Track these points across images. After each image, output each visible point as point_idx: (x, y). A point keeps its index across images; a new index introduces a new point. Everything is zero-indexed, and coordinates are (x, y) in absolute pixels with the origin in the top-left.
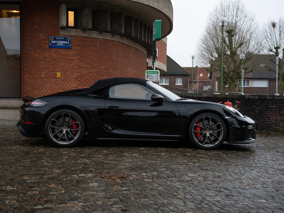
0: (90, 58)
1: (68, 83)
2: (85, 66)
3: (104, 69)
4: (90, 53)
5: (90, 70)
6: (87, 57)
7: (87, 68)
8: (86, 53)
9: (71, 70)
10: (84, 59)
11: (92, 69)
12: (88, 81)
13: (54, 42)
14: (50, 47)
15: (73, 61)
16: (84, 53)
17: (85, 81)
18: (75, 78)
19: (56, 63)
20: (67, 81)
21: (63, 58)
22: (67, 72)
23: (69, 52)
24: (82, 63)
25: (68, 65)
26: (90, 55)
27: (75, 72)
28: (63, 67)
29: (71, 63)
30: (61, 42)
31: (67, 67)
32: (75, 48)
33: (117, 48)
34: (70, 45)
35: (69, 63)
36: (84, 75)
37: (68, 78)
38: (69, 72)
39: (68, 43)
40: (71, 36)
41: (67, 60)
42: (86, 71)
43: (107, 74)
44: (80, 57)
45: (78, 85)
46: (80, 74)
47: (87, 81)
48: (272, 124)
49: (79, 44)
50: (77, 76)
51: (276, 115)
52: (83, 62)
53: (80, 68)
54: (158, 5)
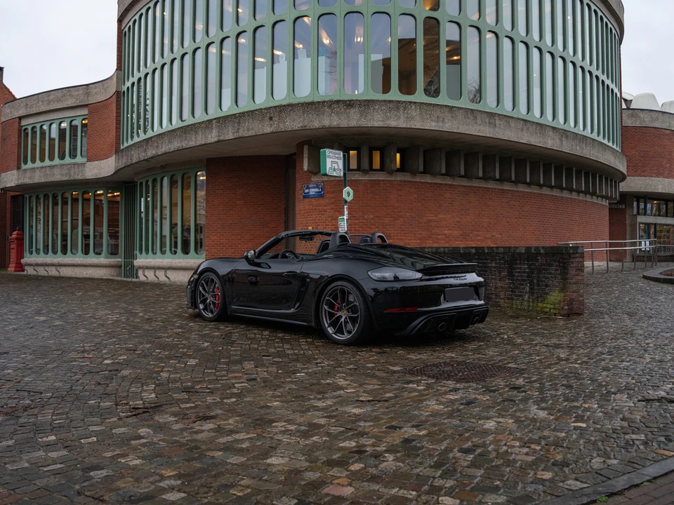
3: (372, 219)
9: (323, 222)
13: (306, 191)
14: (304, 197)
15: (326, 212)
16: (340, 200)
19: (309, 215)
21: (315, 209)
22: (318, 225)
23: (322, 202)
24: (337, 214)
25: (320, 217)
27: (329, 225)
28: (315, 220)
29: (324, 214)
30: (313, 190)
31: (318, 220)
32: (328, 195)
33: (400, 190)
34: (323, 193)
35: (322, 214)
38: (322, 225)
39: (320, 190)
40: (323, 182)
41: (320, 212)
44: (335, 205)
46: (335, 228)
48: (492, 294)
49: (333, 190)
51: (495, 279)
52: (338, 211)
53: (334, 220)
54: (441, 124)
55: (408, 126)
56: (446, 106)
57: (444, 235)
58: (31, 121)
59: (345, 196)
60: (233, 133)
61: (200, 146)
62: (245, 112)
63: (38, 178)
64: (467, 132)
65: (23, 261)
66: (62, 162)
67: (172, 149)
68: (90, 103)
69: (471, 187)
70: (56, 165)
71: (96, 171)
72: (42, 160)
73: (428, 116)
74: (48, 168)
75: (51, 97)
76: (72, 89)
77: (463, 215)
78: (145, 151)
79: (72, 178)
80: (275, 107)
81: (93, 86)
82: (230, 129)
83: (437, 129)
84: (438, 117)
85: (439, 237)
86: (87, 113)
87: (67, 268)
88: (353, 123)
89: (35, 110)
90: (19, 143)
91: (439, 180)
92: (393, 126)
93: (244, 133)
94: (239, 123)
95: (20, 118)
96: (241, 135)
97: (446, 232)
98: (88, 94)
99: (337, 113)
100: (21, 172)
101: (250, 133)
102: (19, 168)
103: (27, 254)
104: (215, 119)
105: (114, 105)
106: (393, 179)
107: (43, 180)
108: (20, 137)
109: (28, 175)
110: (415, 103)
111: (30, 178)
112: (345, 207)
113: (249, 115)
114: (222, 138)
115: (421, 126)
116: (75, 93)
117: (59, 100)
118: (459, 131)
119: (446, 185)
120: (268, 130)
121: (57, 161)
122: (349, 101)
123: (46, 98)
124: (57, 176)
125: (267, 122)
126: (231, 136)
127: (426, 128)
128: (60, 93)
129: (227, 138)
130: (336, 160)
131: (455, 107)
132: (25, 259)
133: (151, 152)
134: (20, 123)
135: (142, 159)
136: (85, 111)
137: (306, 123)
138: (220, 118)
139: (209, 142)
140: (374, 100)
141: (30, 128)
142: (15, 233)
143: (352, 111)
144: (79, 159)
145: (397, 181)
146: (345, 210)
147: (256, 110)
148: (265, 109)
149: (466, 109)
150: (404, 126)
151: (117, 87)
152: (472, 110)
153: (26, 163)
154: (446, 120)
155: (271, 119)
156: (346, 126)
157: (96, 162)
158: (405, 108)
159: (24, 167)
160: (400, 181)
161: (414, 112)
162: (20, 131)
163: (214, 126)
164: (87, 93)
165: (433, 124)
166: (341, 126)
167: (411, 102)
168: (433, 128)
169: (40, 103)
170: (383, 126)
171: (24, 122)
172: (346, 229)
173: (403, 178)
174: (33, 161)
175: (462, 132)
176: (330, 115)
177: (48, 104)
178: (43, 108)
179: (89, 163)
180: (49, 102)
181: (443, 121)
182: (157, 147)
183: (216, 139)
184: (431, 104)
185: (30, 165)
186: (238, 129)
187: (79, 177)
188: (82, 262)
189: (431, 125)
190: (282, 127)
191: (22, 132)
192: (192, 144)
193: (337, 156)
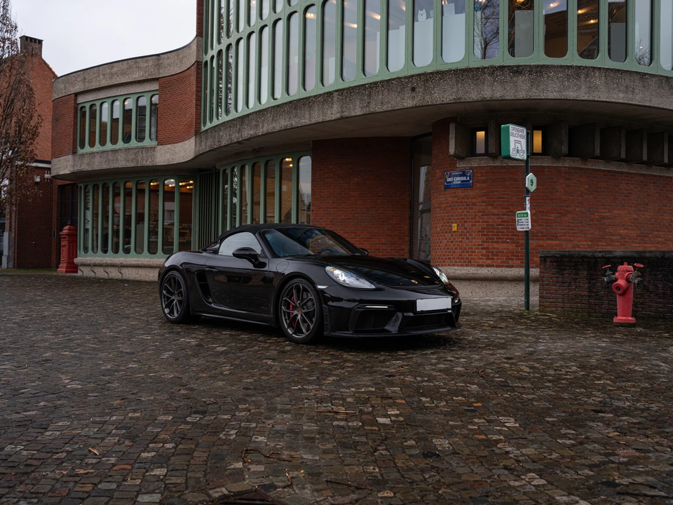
0: (504, 198)
1: (468, 238)
2: (496, 211)
4: (504, 191)
5: (505, 217)
6: (499, 198)
7: (499, 215)
8: (497, 191)
9: (472, 218)
10: (494, 201)
11: (509, 215)
12: (502, 235)
13: (449, 180)
14: (447, 188)
15: (476, 205)
16: (494, 191)
17: (494, 235)
18: (479, 232)
19: (453, 209)
20: (466, 235)
21: (461, 202)
22: (466, 222)
23: (470, 193)
24: (490, 207)
25: (468, 212)
26: (502, 195)
27: (479, 222)
28: (461, 215)
29: (473, 208)
30: (459, 178)
31: (465, 215)
32: (478, 185)
34: (471, 182)
35: (470, 208)
36: (493, 225)
37: (467, 232)
38: (469, 222)
39: (468, 179)
40: (472, 168)
41: (467, 205)
42: (497, 218)
43: (542, 222)
44: (487, 198)
45: (484, 242)
46: (487, 225)
47: (499, 235)
49: (485, 178)
50: (482, 228)
52: (491, 205)
53: (486, 215)
54: (630, 96)
55: (591, 98)
56: (636, 73)
57: (618, 235)
58: (90, 97)
59: (528, 184)
60: (362, 108)
61: (314, 124)
62: (377, 82)
63: (98, 164)
64: (661, 106)
65: (76, 261)
66: (126, 145)
67: (278, 128)
68: (161, 76)
69: (650, 175)
70: (120, 150)
71: (168, 156)
72: (103, 143)
73: (615, 85)
74: (110, 153)
75: (115, 70)
76: (140, 60)
77: (640, 211)
78: (239, 131)
79: (139, 165)
80: (419, 75)
81: (165, 56)
82: (358, 103)
83: (626, 102)
84: (627, 87)
85: (614, 238)
86: (157, 88)
87: (130, 269)
88: (522, 95)
89: (94, 85)
90: (75, 123)
91: (613, 167)
92: (572, 98)
93: (376, 107)
94: (370, 95)
95: (76, 95)
96: (372, 110)
97: (621, 231)
98: (158, 66)
99: (502, 82)
100: (77, 158)
101: (385, 108)
102: (74, 152)
103: (81, 252)
104: (337, 91)
105: (193, 79)
106: (560, 165)
107: (105, 166)
108: (75, 117)
109: (86, 160)
110: (599, 69)
111: (88, 164)
112: (528, 198)
113: (383, 86)
114: (346, 114)
115: (607, 98)
116: (143, 64)
117: (124, 73)
118: (652, 105)
119: (622, 173)
120: (409, 103)
121: (120, 144)
122: (517, 66)
123: (108, 71)
124: (122, 162)
125: (408, 94)
126: (358, 112)
127: (613, 100)
128: (125, 65)
129: (353, 114)
130: (520, 139)
131: (648, 74)
132: (78, 258)
133: (248, 132)
134: (76, 100)
135: (235, 141)
136: (155, 86)
137: (460, 95)
138: (343, 90)
139: (328, 119)
140: (548, 66)
141: (88, 106)
142: (67, 227)
143: (521, 78)
144: (147, 142)
145: (565, 167)
146: (527, 202)
147: (394, 79)
148: (406, 77)
149: (660, 76)
150: (586, 98)
151: (197, 57)
152: (667, 77)
153: (83, 146)
154: (637, 91)
155: (413, 89)
156: (513, 98)
157: (169, 146)
158: (587, 76)
159: (80, 151)
160: (568, 167)
161: (598, 80)
162: (76, 109)
163: (335, 99)
164: (158, 64)
165: (621, 95)
166: (506, 98)
167: (594, 68)
168: (621, 101)
169: (101, 77)
170: (559, 97)
171: (81, 100)
172: (530, 227)
173: (573, 165)
174: (92, 144)
175: (656, 105)
176: (492, 85)
177: (111, 78)
178: (104, 83)
179: (159, 147)
180: (112, 75)
181: (633, 92)
182: (257, 126)
183: (338, 116)
184: (618, 70)
185: (87, 149)
186: (369, 103)
187: (148, 163)
188: (148, 263)
189: (619, 97)
190: (428, 100)
191: (79, 112)
192: (305, 121)
193: (520, 133)
